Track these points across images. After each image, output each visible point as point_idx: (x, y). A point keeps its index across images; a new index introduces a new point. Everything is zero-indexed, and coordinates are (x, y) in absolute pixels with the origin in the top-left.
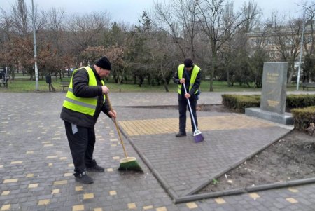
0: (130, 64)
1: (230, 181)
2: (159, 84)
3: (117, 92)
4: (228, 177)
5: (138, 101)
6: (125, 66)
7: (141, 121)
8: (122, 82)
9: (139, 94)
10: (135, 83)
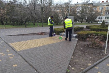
0: (9, 17)
1: (73, 68)
2: (22, 24)
3: (4, 29)
4: (71, 66)
5: (15, 32)
6: (7, 17)
7: (21, 42)
8: (5, 24)
9: (14, 29)
10: (11, 24)
